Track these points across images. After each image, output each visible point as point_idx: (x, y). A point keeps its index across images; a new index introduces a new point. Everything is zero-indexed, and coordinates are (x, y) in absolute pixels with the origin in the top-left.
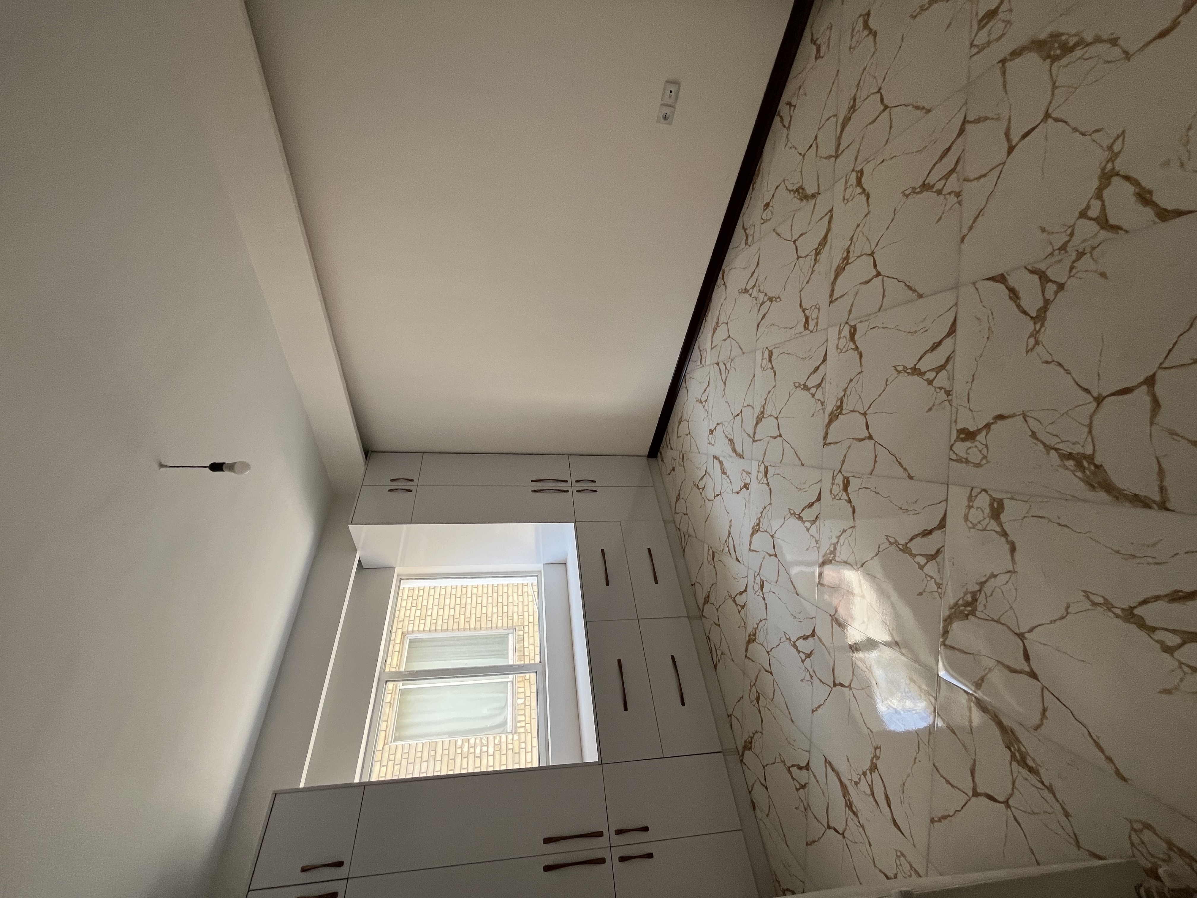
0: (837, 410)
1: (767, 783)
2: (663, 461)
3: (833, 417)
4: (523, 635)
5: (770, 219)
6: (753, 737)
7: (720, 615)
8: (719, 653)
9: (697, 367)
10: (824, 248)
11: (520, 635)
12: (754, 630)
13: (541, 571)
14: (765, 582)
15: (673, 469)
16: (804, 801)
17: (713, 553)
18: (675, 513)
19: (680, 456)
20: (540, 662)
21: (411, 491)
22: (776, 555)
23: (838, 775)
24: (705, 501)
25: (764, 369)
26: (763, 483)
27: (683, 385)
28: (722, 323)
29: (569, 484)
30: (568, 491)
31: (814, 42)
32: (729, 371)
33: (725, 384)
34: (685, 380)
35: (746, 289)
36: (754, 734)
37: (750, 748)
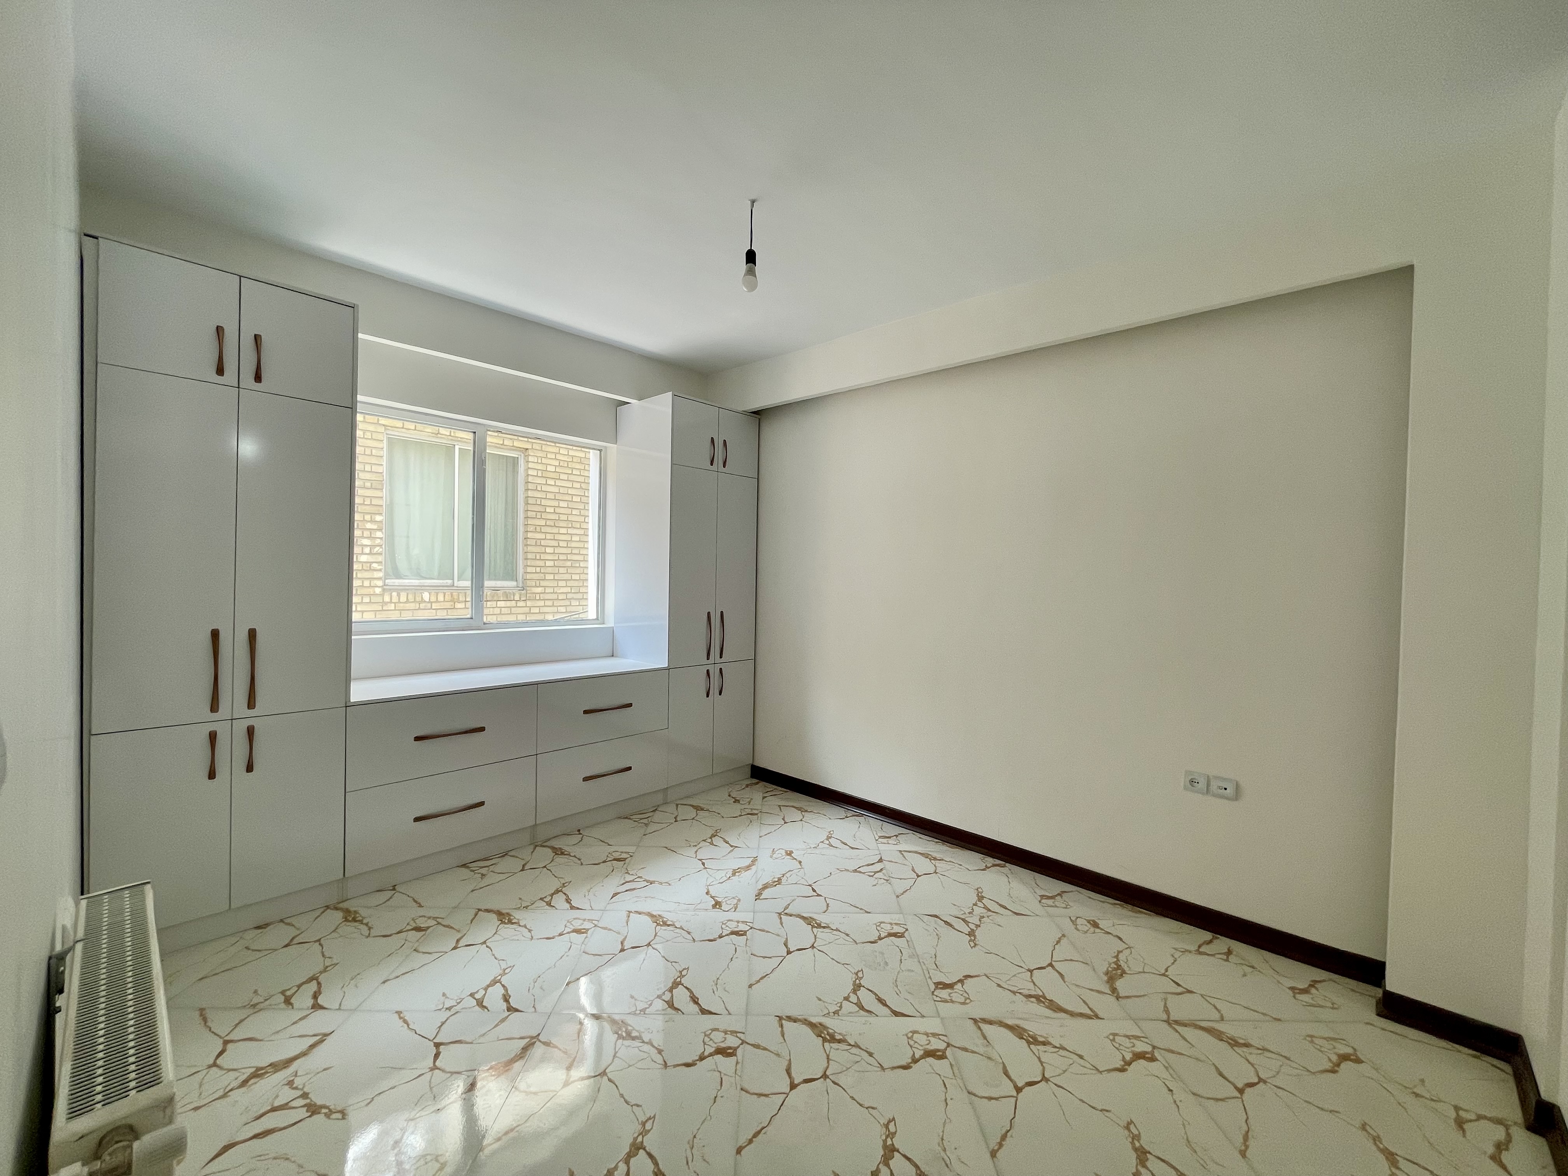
0: (828, 1034)
1: (295, 946)
2: (747, 786)
3: (818, 1029)
4: (514, 600)
5: (1077, 929)
6: (362, 923)
7: (537, 871)
8: (484, 871)
9: (875, 833)
10: (1047, 1007)
11: (514, 596)
12: (517, 921)
13: (604, 624)
14: (585, 935)
15: (736, 801)
16: (267, 1003)
17: (624, 859)
18: (677, 805)
19: (754, 809)
20: (484, 624)
21: (712, 464)
22: (622, 950)
23: (304, 1054)
24: (696, 846)
25: (879, 926)
26: (722, 928)
27: (850, 814)
28: (935, 866)
29: (718, 660)
30: (708, 659)
31: (1313, 984)
32: (872, 876)
33: (855, 871)
34: (857, 816)
35: (983, 897)
36: (367, 924)
37: (346, 920)
